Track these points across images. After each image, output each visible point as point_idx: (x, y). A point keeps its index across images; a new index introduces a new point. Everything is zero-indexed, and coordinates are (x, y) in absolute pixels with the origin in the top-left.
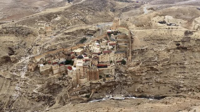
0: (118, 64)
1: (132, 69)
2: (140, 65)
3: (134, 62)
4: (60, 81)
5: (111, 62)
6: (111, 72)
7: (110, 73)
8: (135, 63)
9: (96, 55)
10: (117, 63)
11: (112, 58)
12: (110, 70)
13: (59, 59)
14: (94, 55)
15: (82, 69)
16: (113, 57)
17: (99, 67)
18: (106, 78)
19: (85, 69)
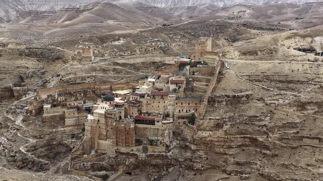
0: (181, 121)
1: (206, 135)
2: (224, 130)
3: (210, 119)
4: (73, 140)
5: (167, 115)
6: (163, 135)
7: (160, 138)
8: (212, 123)
9: (136, 97)
10: (179, 118)
11: (169, 108)
12: (160, 132)
13: (85, 102)
14: (134, 97)
15: (103, 120)
16: (173, 105)
17: (137, 121)
18: (149, 147)
19: (110, 120)
